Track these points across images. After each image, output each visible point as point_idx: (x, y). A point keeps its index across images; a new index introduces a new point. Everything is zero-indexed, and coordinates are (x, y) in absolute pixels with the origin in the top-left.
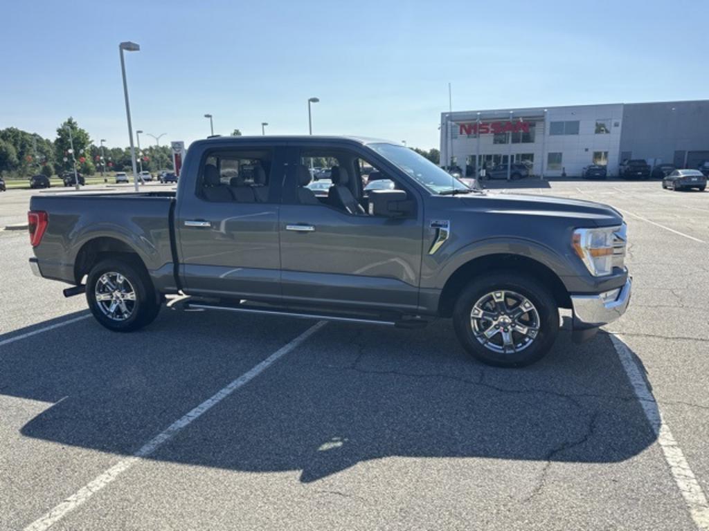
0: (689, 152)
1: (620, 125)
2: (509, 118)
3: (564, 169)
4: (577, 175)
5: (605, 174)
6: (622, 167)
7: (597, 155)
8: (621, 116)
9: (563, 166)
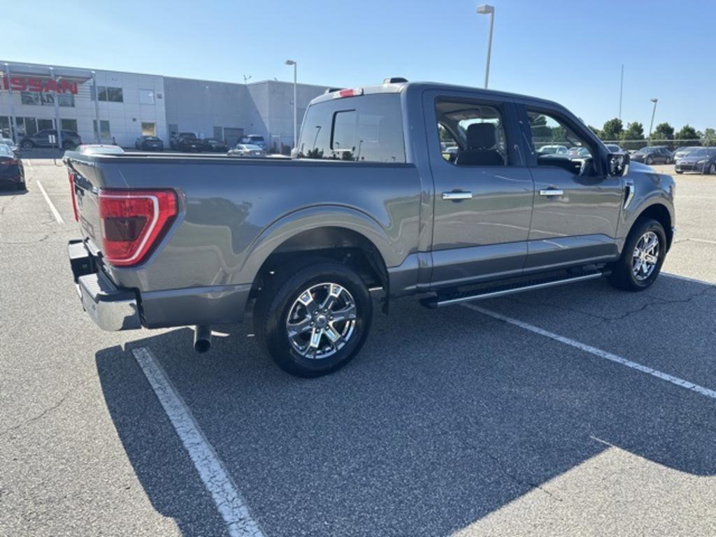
0: (225, 129)
1: (163, 96)
2: (50, 75)
3: (114, 138)
4: (129, 146)
5: (162, 146)
6: (172, 139)
7: (146, 126)
8: (162, 88)
9: (113, 135)
